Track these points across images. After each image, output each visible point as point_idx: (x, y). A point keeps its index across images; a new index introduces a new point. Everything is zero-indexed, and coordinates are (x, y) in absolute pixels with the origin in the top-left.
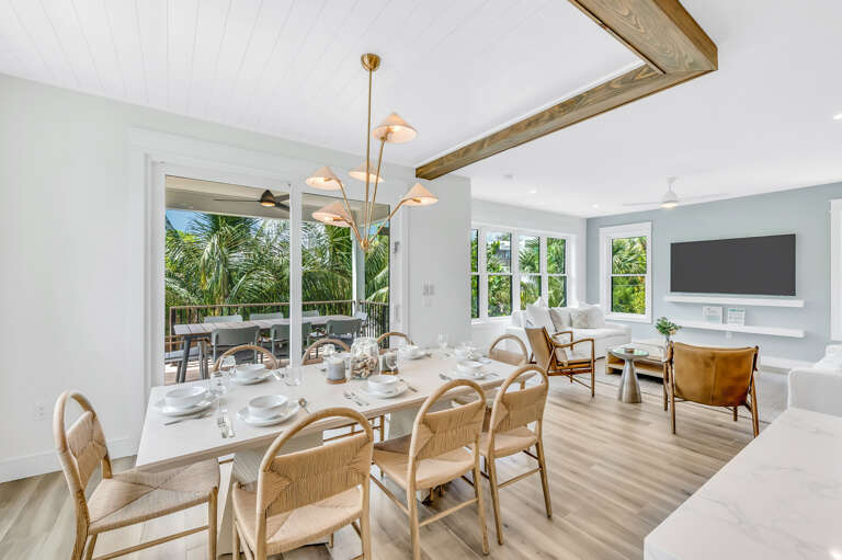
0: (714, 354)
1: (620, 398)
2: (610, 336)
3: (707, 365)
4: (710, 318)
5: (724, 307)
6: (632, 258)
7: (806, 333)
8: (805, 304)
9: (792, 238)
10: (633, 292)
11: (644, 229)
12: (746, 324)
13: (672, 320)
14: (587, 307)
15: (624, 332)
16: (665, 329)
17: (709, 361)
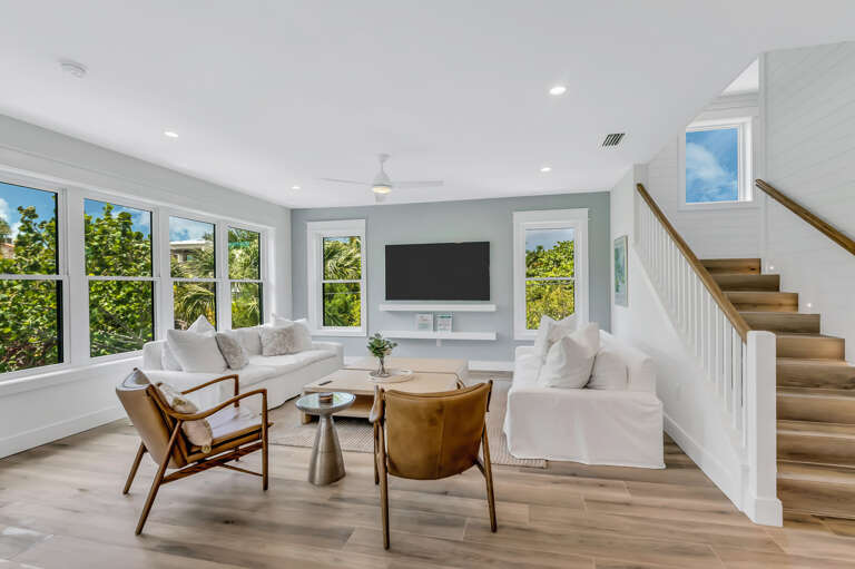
0: (441, 404)
1: (312, 479)
2: (314, 361)
3: (432, 422)
4: (424, 327)
5: (435, 314)
6: (348, 263)
7: (497, 334)
8: (497, 307)
9: (486, 245)
10: (353, 299)
11: (357, 228)
12: (453, 330)
13: (386, 335)
14: (288, 323)
15: (333, 352)
16: (379, 349)
17: (435, 415)
